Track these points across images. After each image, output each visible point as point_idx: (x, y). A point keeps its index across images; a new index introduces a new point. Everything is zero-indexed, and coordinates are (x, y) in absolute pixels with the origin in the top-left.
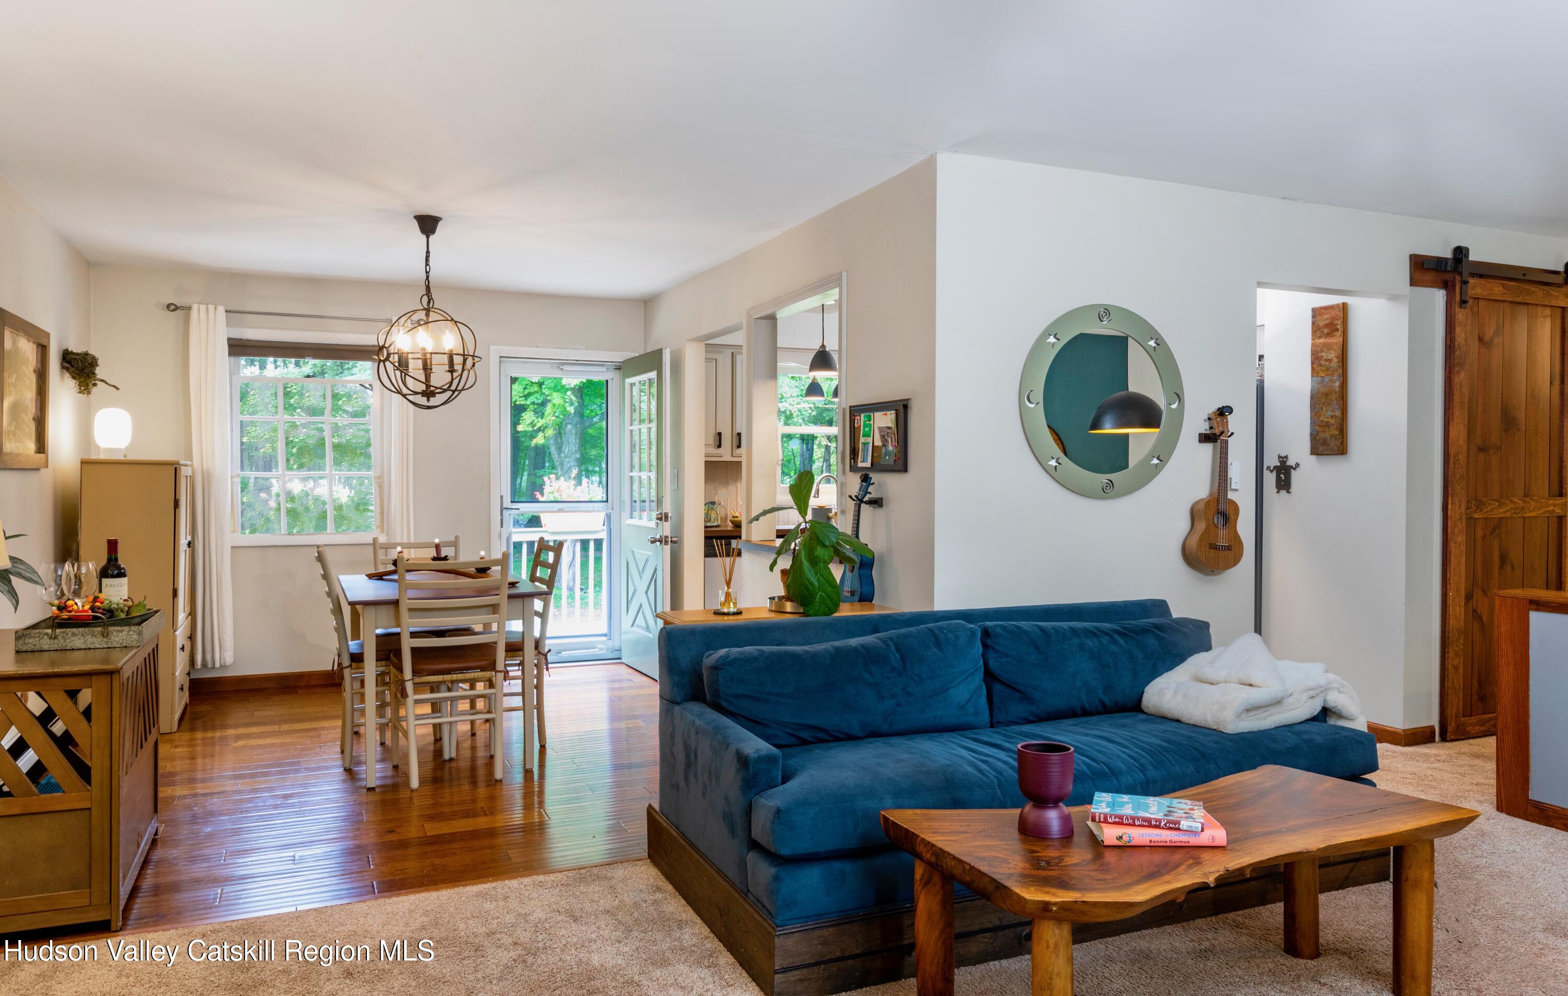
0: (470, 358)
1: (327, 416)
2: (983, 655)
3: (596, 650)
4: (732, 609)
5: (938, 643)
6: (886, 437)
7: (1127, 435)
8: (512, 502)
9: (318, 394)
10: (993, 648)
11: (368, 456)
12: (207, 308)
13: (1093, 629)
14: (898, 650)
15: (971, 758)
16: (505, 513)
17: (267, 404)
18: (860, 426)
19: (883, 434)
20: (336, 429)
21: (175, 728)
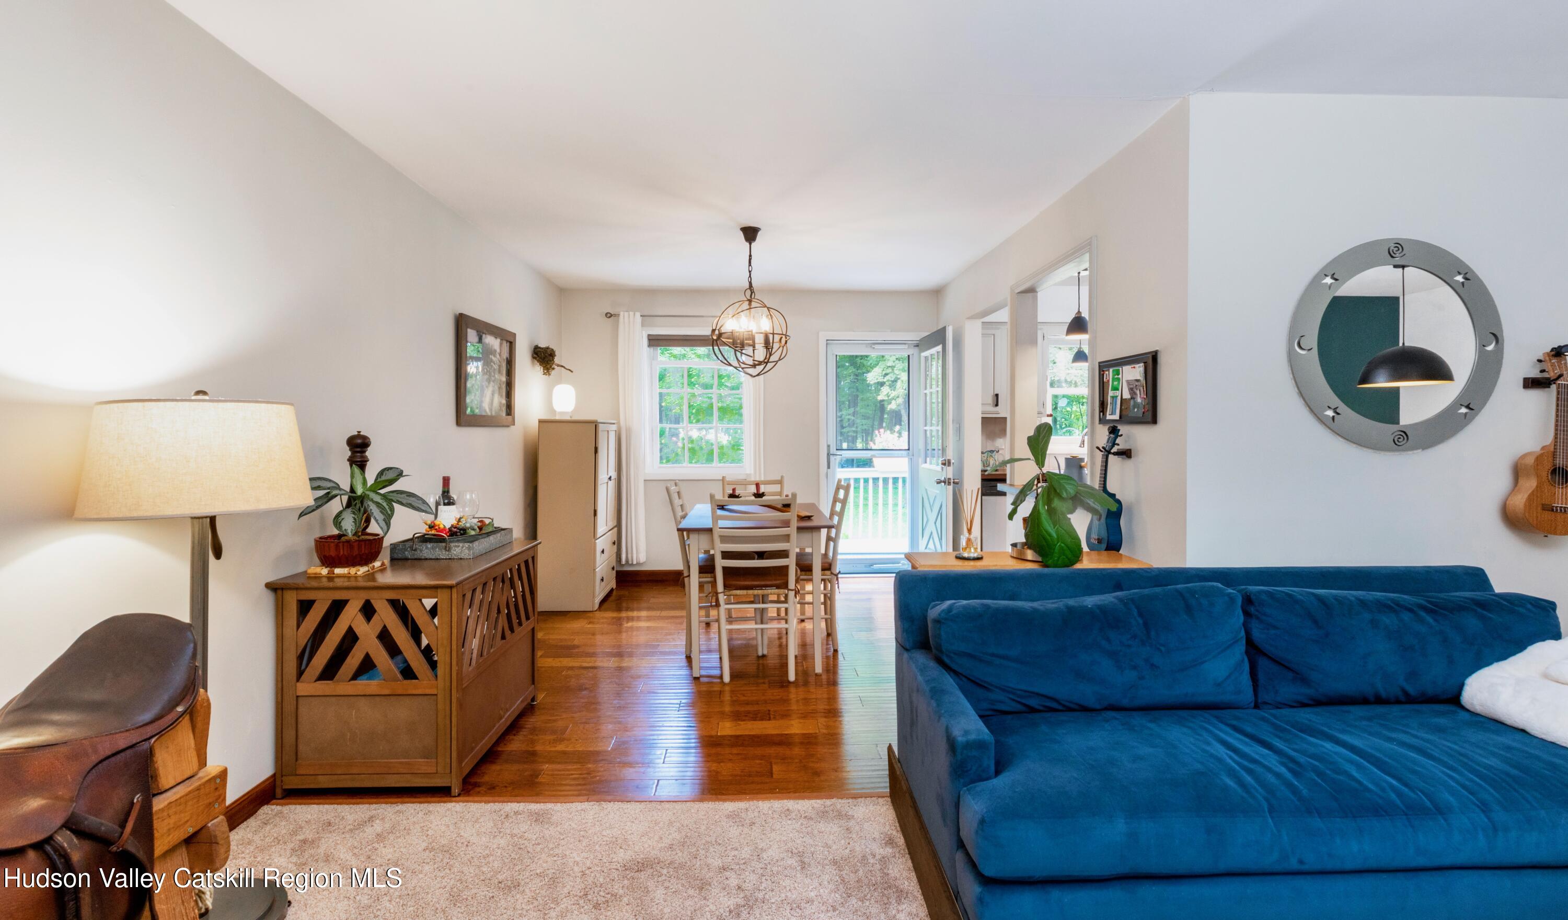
0: (784, 336)
1: (715, 389)
2: (1244, 624)
3: (900, 565)
4: (973, 554)
5: (1189, 609)
6: (1135, 390)
7: (1397, 390)
8: (837, 450)
9: (709, 375)
10: (1258, 618)
11: (741, 415)
12: (629, 315)
13: (1389, 602)
14: (1141, 614)
15: (1233, 764)
16: (832, 458)
17: (677, 382)
18: (1108, 381)
19: (1131, 386)
20: (720, 398)
21: (597, 606)
